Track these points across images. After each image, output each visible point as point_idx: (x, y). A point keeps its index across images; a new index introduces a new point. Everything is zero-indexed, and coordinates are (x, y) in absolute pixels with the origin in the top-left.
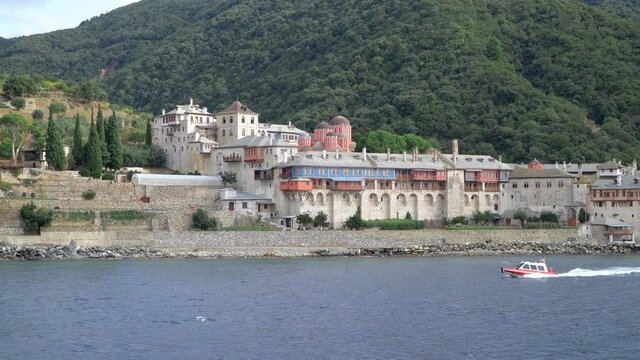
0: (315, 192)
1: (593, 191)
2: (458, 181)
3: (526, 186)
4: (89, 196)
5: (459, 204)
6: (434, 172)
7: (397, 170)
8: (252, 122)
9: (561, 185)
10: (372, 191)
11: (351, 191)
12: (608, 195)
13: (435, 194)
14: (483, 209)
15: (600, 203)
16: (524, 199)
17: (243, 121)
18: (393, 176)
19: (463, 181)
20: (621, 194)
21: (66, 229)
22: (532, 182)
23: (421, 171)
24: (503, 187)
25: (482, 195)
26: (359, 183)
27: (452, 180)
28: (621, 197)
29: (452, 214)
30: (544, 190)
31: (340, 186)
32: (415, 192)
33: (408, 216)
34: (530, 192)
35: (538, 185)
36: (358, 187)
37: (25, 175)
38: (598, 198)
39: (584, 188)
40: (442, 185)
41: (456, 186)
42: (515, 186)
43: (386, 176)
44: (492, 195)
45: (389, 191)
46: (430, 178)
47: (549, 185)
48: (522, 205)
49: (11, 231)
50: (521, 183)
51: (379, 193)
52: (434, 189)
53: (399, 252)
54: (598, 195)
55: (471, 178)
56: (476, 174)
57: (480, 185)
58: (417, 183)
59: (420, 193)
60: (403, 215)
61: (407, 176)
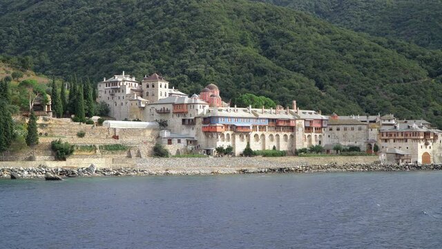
0: (225, 133)
1: (381, 133)
2: (301, 126)
3: (338, 130)
4: (81, 135)
6: (288, 121)
7: (269, 120)
8: (165, 87)
9: (360, 129)
10: (256, 133)
11: (244, 133)
12: (391, 135)
13: (289, 134)
14: (314, 143)
15: (386, 140)
16: (337, 138)
17: (161, 86)
18: (266, 123)
19: (304, 127)
20: (400, 135)
21: (82, 156)
22: (342, 127)
23: (282, 120)
24: (324, 130)
25: (313, 135)
26: (249, 127)
27: (298, 125)
28: (400, 137)
29: (299, 147)
30: (350, 133)
31: (239, 129)
32: (278, 133)
34: (340, 133)
35: (345, 129)
36: (248, 130)
37: (40, 121)
38: (385, 137)
39: (375, 131)
40: (292, 129)
41: (300, 129)
42: (331, 130)
43: (263, 123)
44: (318, 135)
45: (264, 133)
46: (286, 124)
47: (353, 129)
48: (336, 141)
49: (47, 157)
50: (335, 128)
51: (259, 133)
52: (288, 131)
53: (289, 170)
54: (385, 135)
55: (308, 125)
56: (310, 122)
57: (312, 129)
58: (279, 127)
59: (282, 135)
60: (271, 147)
61: (274, 123)
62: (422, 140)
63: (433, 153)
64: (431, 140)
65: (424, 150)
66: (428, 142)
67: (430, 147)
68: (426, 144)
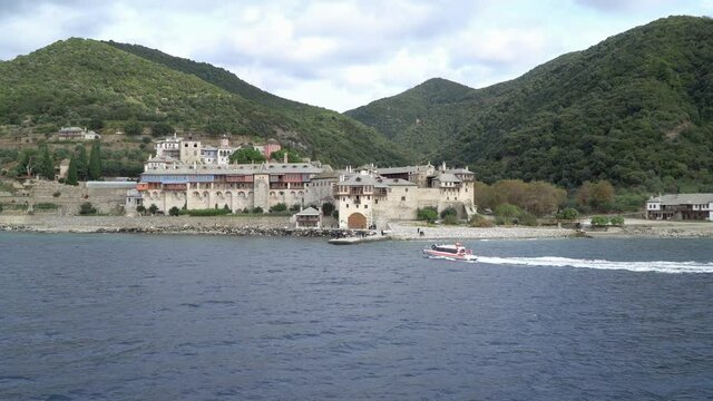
0: (151, 191)
2: (264, 182)
3: (318, 184)
4: (57, 195)
5: (264, 197)
6: (243, 176)
7: (215, 176)
8: (195, 146)
10: (195, 190)
11: (179, 190)
13: (246, 192)
14: (288, 201)
16: (317, 194)
17: (186, 146)
18: (212, 179)
19: (268, 183)
21: (7, 214)
22: (320, 182)
23: (234, 176)
24: (307, 185)
25: (287, 192)
26: (185, 185)
27: (259, 181)
30: (324, 188)
31: (170, 187)
32: (230, 190)
33: (226, 206)
34: (319, 189)
36: (183, 188)
37: (27, 183)
40: (251, 184)
41: (261, 186)
42: (314, 185)
43: (206, 179)
44: (297, 191)
45: (209, 190)
46: (240, 180)
48: (317, 199)
51: (201, 191)
52: (245, 188)
55: (277, 180)
56: (280, 177)
57: (286, 185)
58: (232, 184)
59: (235, 192)
60: (221, 206)
61: (223, 180)
62: (349, 196)
63: (375, 214)
64: (369, 196)
65: (353, 209)
66: (362, 199)
67: (366, 207)
68: (357, 202)
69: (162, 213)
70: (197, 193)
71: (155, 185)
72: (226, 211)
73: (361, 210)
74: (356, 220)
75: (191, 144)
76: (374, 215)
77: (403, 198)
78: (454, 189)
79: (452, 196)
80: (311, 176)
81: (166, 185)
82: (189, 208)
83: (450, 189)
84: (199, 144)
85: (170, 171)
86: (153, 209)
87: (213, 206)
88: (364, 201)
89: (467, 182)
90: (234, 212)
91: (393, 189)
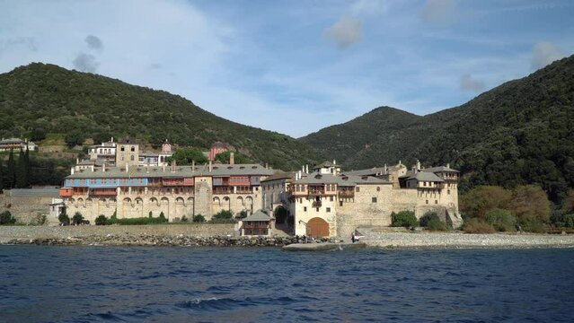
0: (76, 198)
2: (206, 185)
5: (207, 204)
6: (182, 179)
7: (150, 179)
8: (133, 150)
9: (283, 185)
10: (126, 196)
11: (108, 196)
13: (186, 196)
14: (234, 209)
17: (123, 149)
18: (146, 182)
19: (211, 186)
23: (171, 179)
24: (257, 189)
25: (234, 197)
26: (115, 189)
27: (200, 185)
30: (276, 191)
31: (97, 193)
32: (166, 195)
33: (162, 214)
36: (113, 193)
40: (191, 189)
41: (203, 190)
42: (264, 188)
43: (137, 183)
44: (244, 196)
45: (142, 195)
46: (178, 183)
51: (132, 195)
52: (184, 193)
55: (219, 182)
56: (225, 179)
57: (232, 188)
58: (168, 189)
59: (172, 197)
60: (156, 215)
61: (160, 184)
62: (308, 197)
63: (340, 219)
64: (331, 196)
65: (312, 213)
66: (323, 200)
67: (328, 210)
68: (317, 205)
69: (88, 222)
70: (129, 199)
71: (81, 190)
72: (162, 220)
73: (322, 214)
74: (317, 226)
75: (128, 147)
76: (338, 221)
77: (375, 200)
78: (434, 190)
79: (431, 198)
80: (262, 179)
81: (93, 190)
82: (119, 217)
83: (429, 190)
84: (137, 147)
85: (98, 174)
86: (78, 219)
87: (146, 215)
88: (325, 202)
89: (449, 182)
90: (170, 220)
91: (362, 188)
